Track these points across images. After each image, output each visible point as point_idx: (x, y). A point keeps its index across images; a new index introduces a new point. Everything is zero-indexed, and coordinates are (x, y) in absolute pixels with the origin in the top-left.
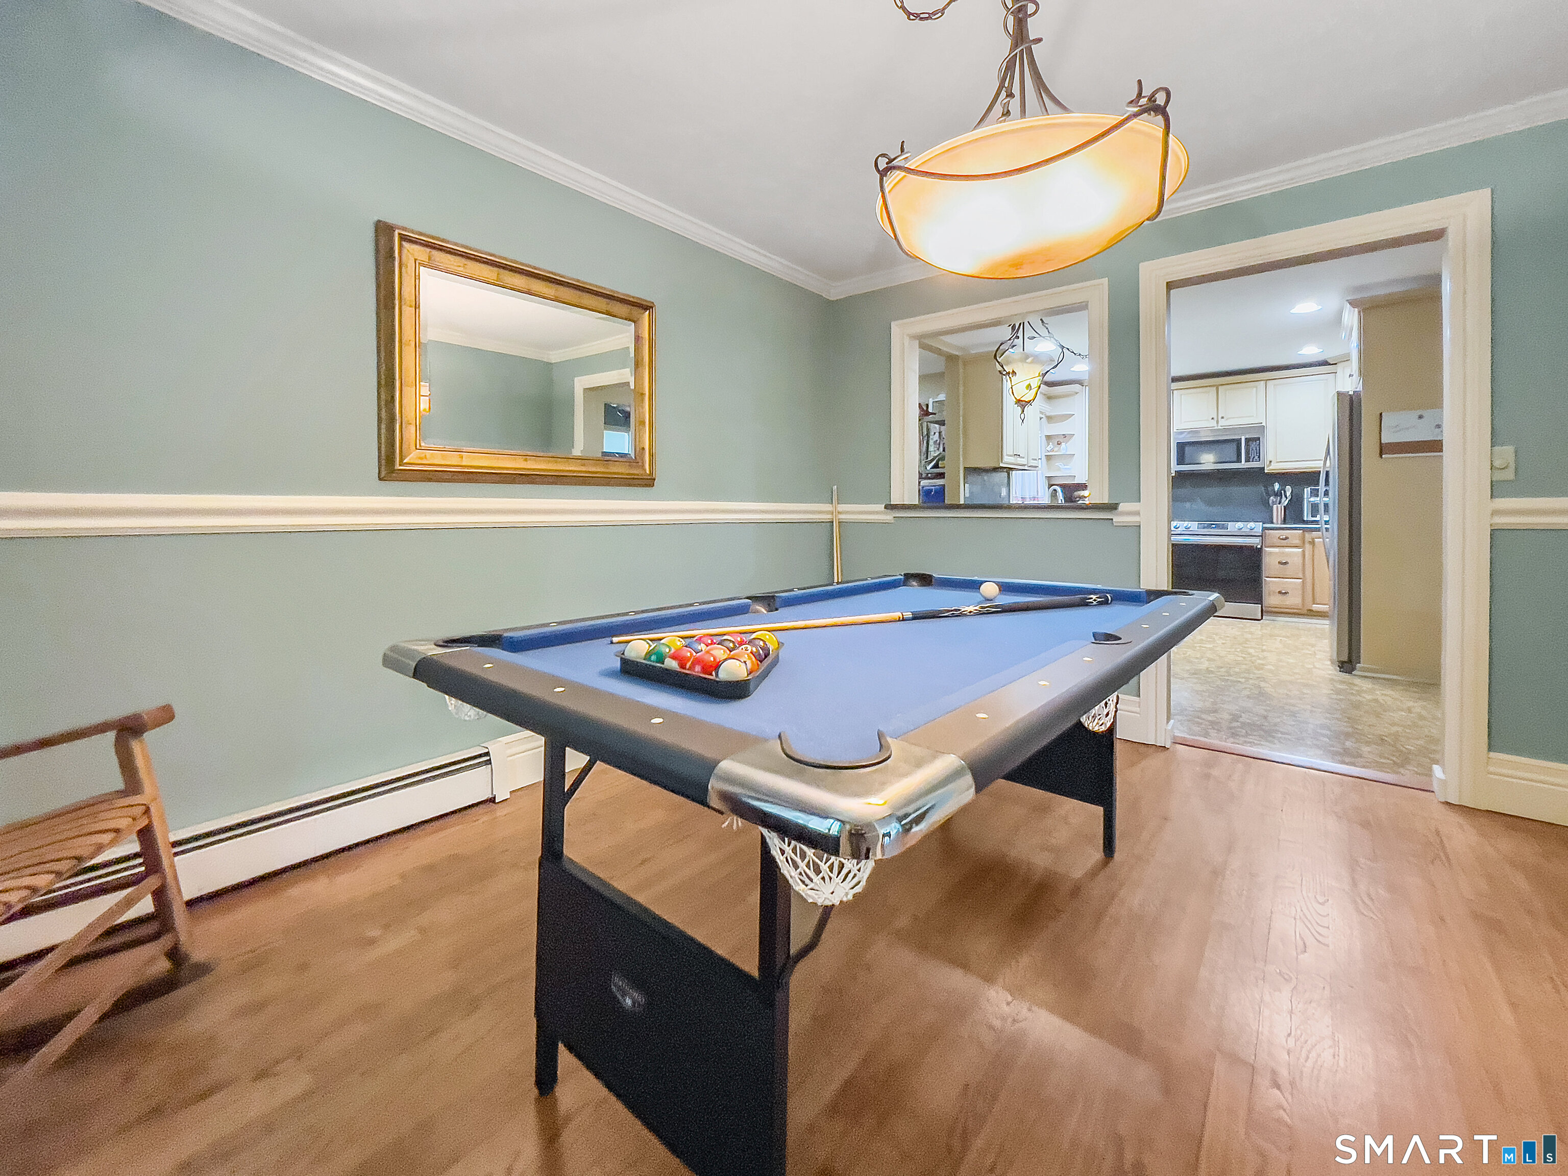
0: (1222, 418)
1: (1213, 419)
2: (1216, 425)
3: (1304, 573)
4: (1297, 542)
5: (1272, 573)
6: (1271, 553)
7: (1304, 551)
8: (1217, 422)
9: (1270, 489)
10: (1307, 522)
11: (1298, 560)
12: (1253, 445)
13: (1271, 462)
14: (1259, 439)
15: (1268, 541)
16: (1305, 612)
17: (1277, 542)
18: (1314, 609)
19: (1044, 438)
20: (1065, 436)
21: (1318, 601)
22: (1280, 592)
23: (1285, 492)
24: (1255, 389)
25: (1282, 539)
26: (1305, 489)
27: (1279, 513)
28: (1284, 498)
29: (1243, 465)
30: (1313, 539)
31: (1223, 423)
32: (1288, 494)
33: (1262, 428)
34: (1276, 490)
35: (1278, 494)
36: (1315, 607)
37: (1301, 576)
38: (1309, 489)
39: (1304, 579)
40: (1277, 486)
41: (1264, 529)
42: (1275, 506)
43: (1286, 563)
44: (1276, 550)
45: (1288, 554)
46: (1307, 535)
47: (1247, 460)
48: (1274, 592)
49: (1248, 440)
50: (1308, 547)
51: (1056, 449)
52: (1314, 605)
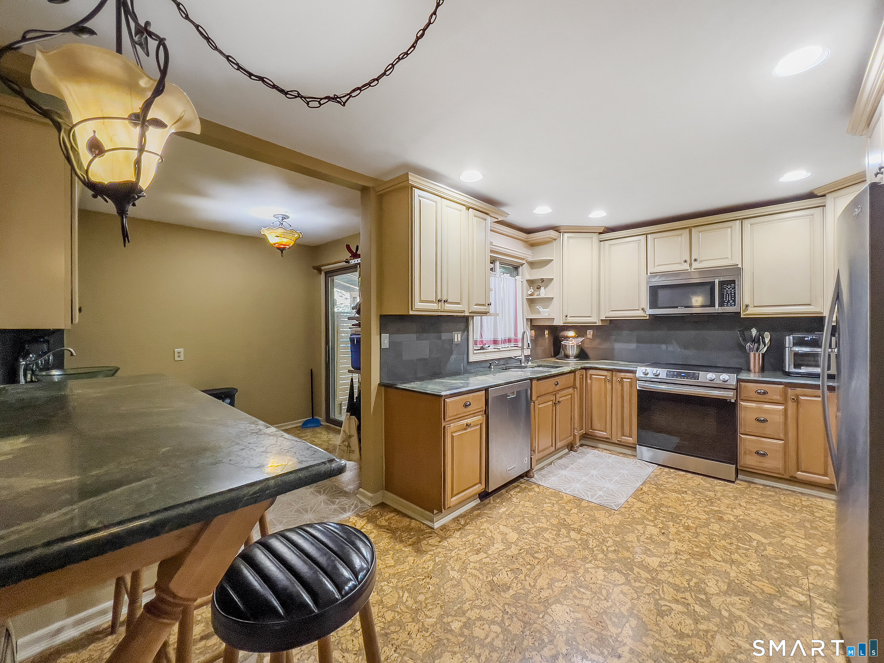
0: (695, 260)
1: (685, 261)
2: (688, 268)
3: (786, 433)
4: (777, 397)
5: (748, 430)
6: (746, 408)
7: (786, 410)
8: (691, 265)
9: (746, 333)
10: (788, 374)
11: (780, 419)
12: (728, 289)
13: (747, 306)
14: (734, 282)
15: (743, 395)
16: (788, 477)
17: (754, 396)
18: (797, 476)
19: (525, 283)
20: (542, 280)
21: (803, 467)
22: (757, 453)
23: (763, 338)
24: (729, 229)
25: (759, 393)
26: (787, 337)
27: (757, 361)
28: (762, 346)
29: (717, 309)
30: (797, 396)
31: (695, 265)
32: (767, 340)
33: (737, 271)
34: (754, 335)
35: (756, 341)
36: (800, 474)
37: (782, 436)
38: (791, 337)
39: (785, 439)
40: (754, 332)
41: (739, 381)
42: (752, 354)
43: (765, 421)
44: (753, 405)
45: (768, 411)
46: (790, 391)
47: (721, 305)
48: (750, 452)
49: (721, 283)
50: (791, 406)
51: (536, 293)
52: (799, 473)
